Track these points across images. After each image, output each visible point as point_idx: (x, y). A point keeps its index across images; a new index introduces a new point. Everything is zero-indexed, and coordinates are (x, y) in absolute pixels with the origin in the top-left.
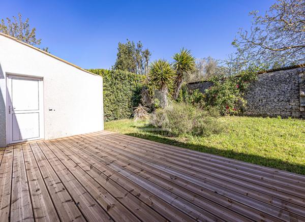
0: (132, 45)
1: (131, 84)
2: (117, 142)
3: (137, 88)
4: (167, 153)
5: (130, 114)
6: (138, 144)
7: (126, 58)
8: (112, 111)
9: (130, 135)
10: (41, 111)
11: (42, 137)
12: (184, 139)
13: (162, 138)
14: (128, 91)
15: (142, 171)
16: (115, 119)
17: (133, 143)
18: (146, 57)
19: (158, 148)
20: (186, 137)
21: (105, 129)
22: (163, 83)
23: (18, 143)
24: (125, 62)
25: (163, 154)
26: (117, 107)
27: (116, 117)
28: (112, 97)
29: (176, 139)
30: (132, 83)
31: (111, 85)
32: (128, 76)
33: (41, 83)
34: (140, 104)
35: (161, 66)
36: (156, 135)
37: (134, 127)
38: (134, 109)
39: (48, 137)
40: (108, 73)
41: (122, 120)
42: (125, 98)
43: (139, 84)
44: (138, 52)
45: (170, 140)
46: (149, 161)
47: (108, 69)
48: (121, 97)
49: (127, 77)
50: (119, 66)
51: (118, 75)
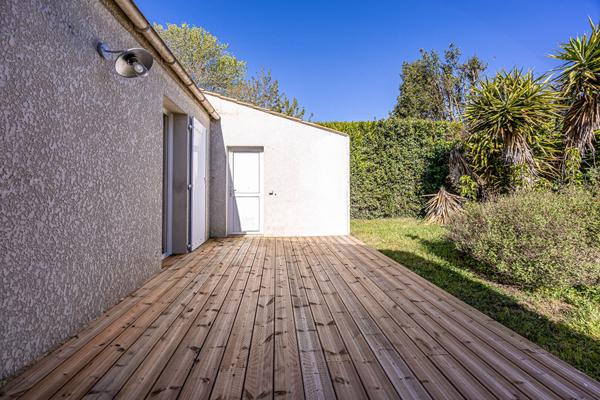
0: (431, 59)
1: (422, 145)
2: (351, 265)
3: (436, 152)
4: (447, 332)
5: (419, 208)
6: (391, 280)
7: (418, 91)
8: (378, 199)
9: (388, 253)
10: (261, 195)
11: (262, 232)
12: (557, 304)
13: (469, 282)
14: (413, 158)
15: (342, 353)
16: (386, 216)
17: (379, 276)
18: (471, 77)
19: (434, 307)
20: (567, 301)
21: (352, 234)
22: (507, 133)
23: (236, 235)
24: (413, 99)
25: (432, 327)
26: (389, 192)
27: (387, 212)
28: (380, 172)
29: (521, 297)
30: (424, 141)
31: (376, 150)
32: (415, 127)
33: (262, 154)
34: (442, 188)
35: (501, 89)
36: (457, 270)
37: (414, 238)
38: (428, 199)
39: (267, 233)
40: (373, 127)
41: (399, 219)
42: (408, 175)
43: (442, 142)
44: (447, 70)
45: (497, 295)
46: (379, 334)
47: (371, 121)
48: (397, 172)
49: (412, 130)
50: (403, 110)
51: (391, 129)
